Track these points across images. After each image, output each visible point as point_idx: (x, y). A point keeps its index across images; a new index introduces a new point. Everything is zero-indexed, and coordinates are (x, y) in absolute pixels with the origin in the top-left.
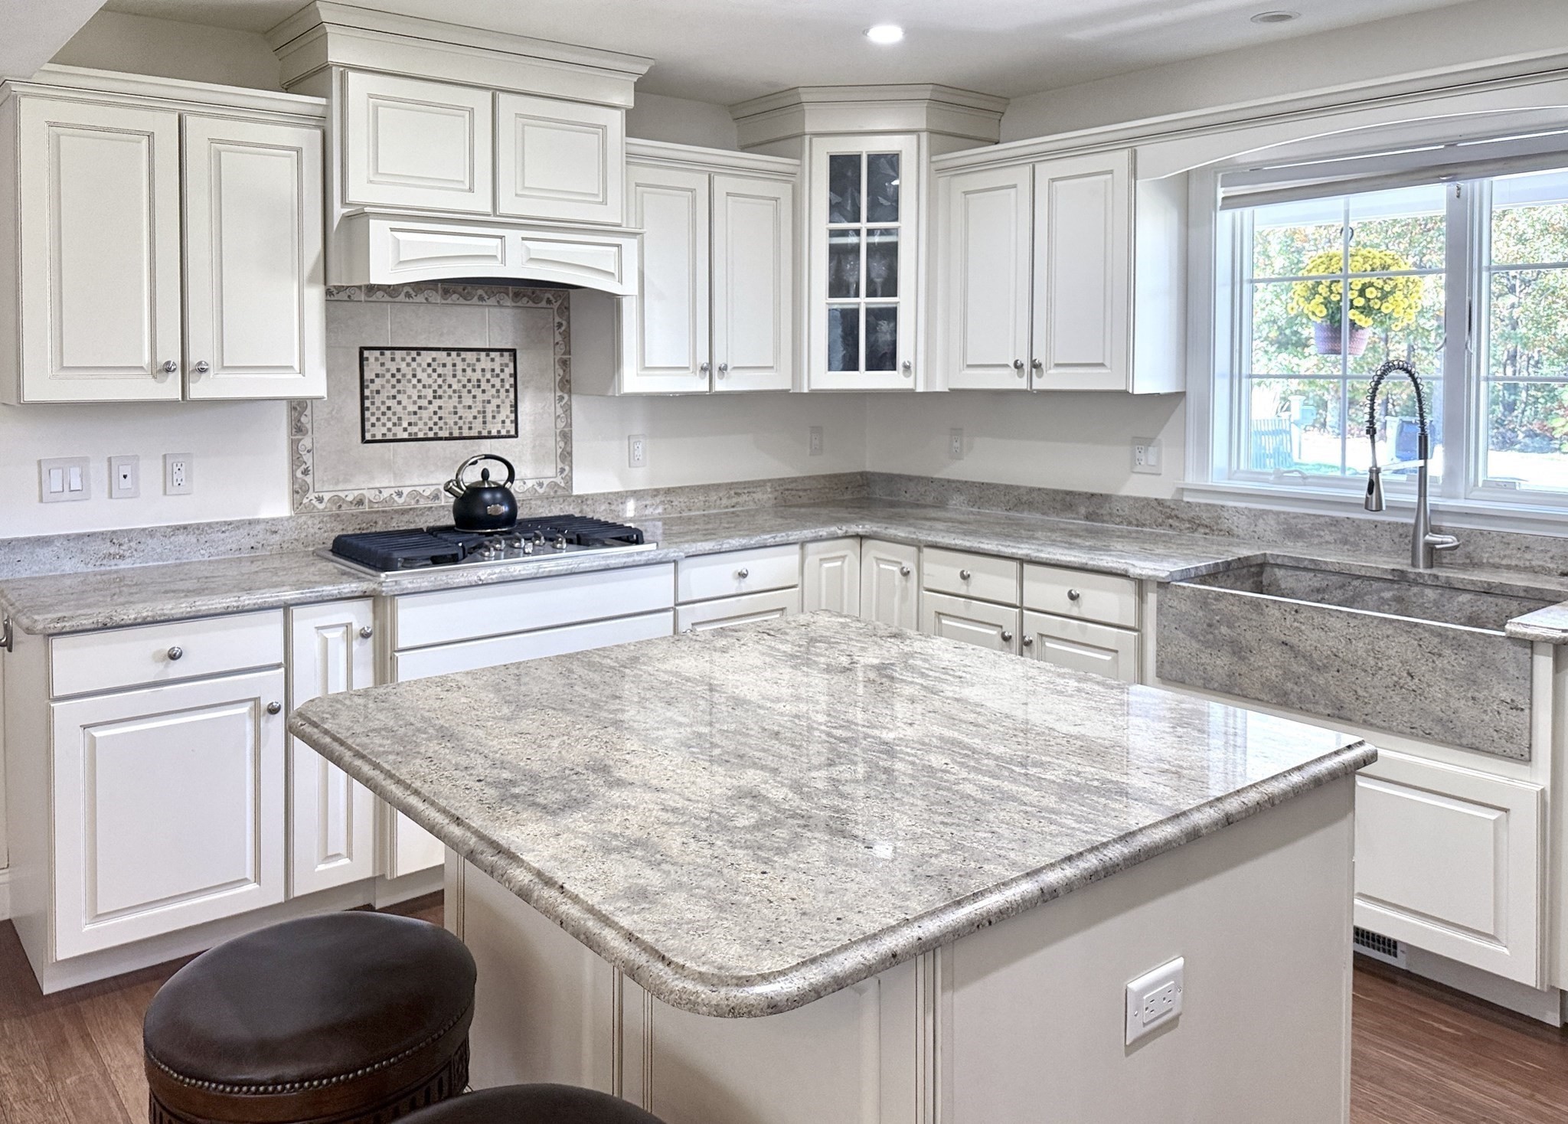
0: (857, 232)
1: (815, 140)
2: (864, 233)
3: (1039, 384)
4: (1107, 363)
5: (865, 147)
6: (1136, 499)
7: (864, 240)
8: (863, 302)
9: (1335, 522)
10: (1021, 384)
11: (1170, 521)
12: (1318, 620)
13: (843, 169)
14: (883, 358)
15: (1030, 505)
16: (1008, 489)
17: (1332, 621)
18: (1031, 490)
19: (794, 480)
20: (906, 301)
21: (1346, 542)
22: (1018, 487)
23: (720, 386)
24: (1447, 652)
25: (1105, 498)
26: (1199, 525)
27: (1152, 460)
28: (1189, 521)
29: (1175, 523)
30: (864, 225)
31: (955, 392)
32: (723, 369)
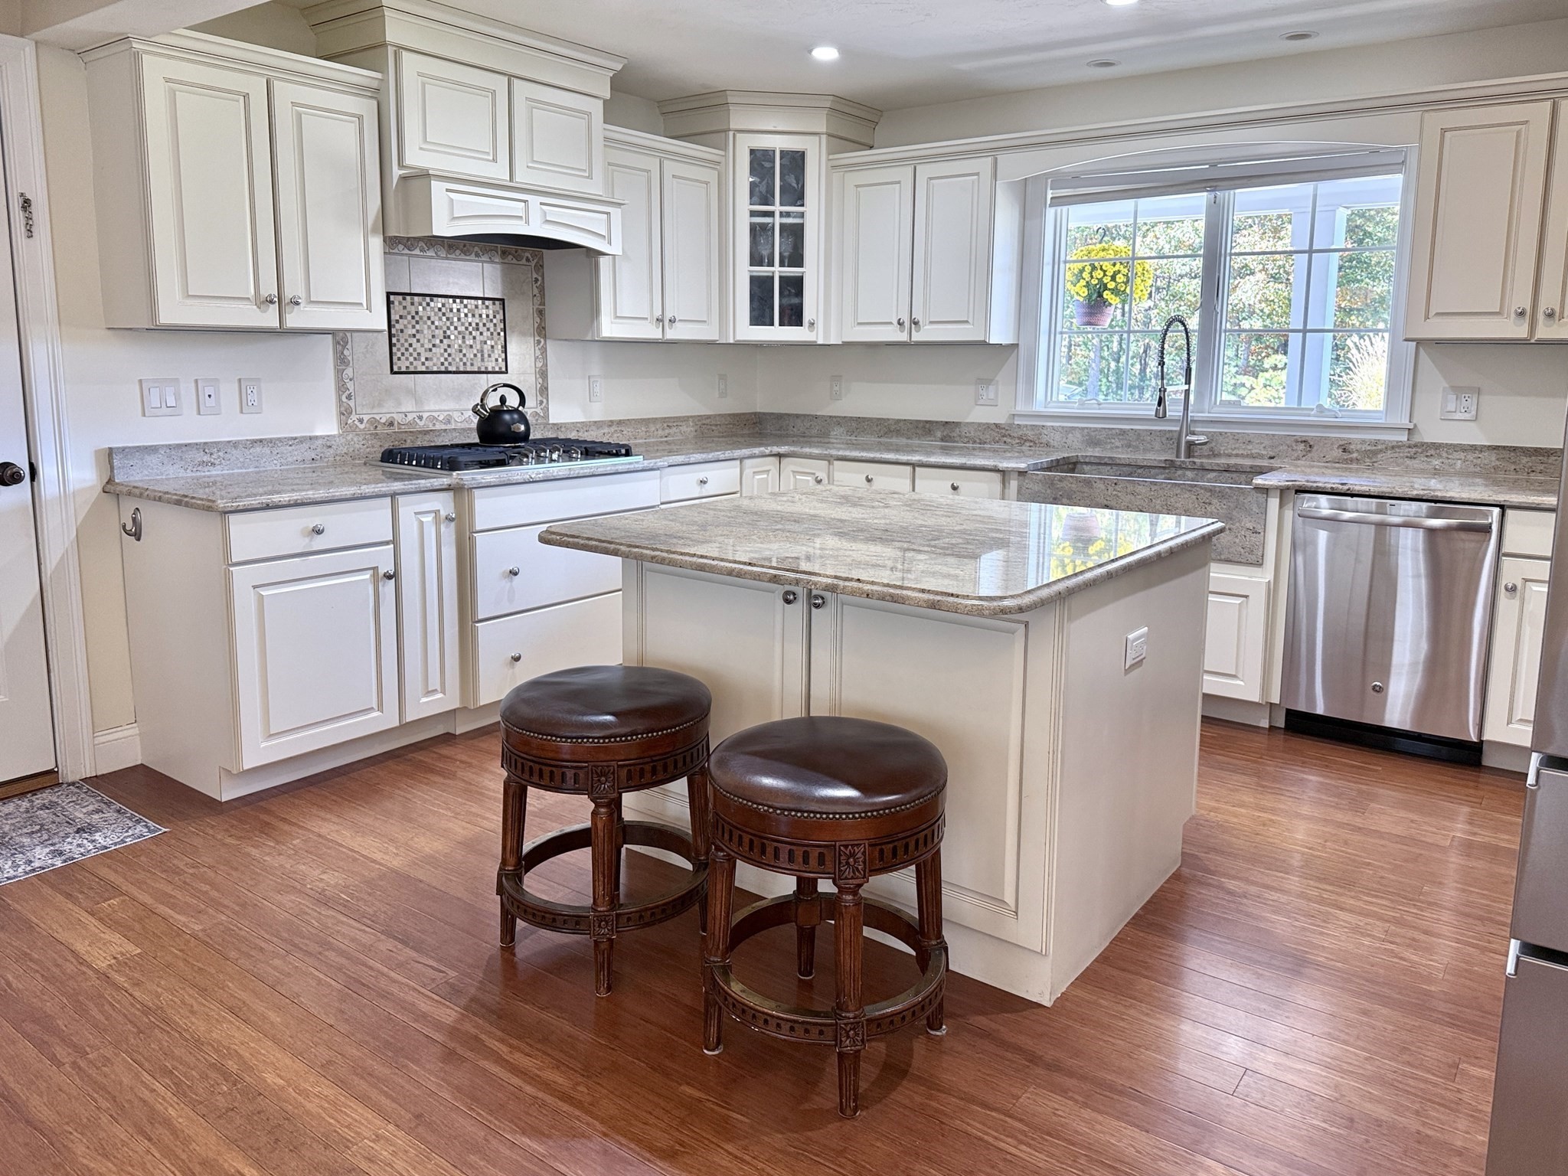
0: (771, 214)
1: (738, 135)
2: (777, 215)
3: (917, 337)
4: (970, 320)
5: (778, 143)
6: (979, 424)
7: (778, 220)
8: (777, 271)
9: (1123, 432)
10: (903, 337)
11: (1005, 439)
12: (1130, 488)
13: (760, 160)
14: (793, 316)
15: (898, 433)
16: (880, 422)
17: (1140, 489)
18: (899, 421)
19: (709, 417)
20: (811, 272)
21: (1129, 446)
22: (888, 419)
23: (672, 334)
24: (1215, 501)
25: (957, 424)
26: (1025, 441)
27: (992, 395)
28: (1019, 438)
29: (1008, 440)
30: (777, 208)
31: (846, 344)
32: (672, 321)
